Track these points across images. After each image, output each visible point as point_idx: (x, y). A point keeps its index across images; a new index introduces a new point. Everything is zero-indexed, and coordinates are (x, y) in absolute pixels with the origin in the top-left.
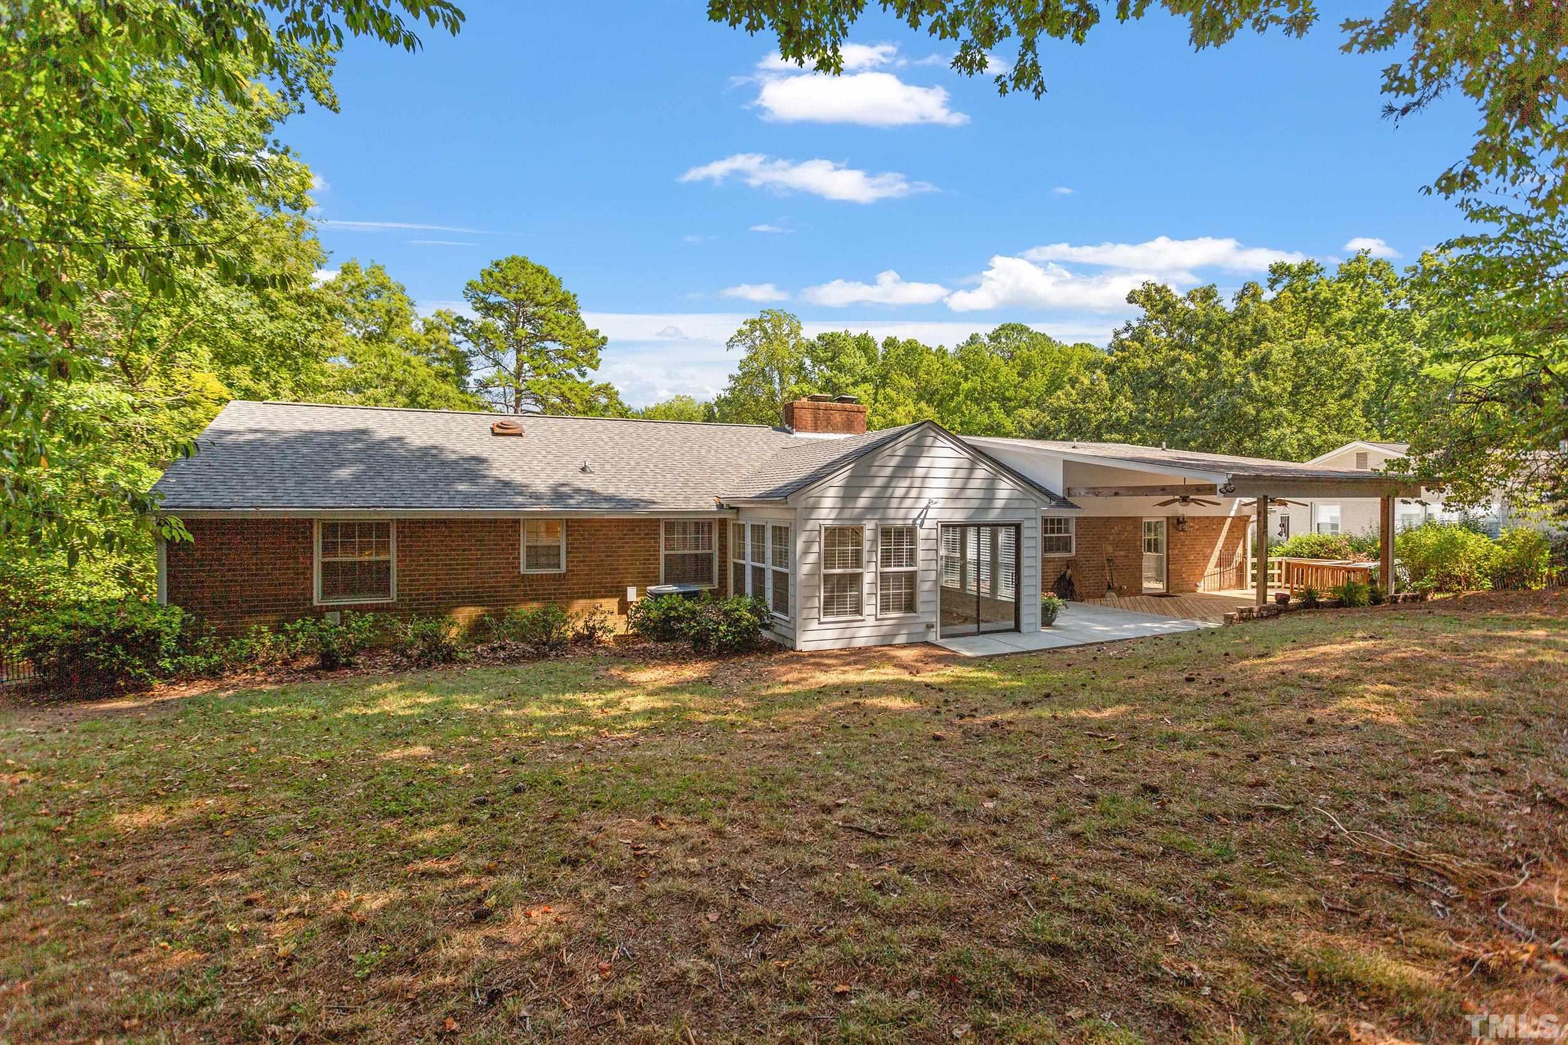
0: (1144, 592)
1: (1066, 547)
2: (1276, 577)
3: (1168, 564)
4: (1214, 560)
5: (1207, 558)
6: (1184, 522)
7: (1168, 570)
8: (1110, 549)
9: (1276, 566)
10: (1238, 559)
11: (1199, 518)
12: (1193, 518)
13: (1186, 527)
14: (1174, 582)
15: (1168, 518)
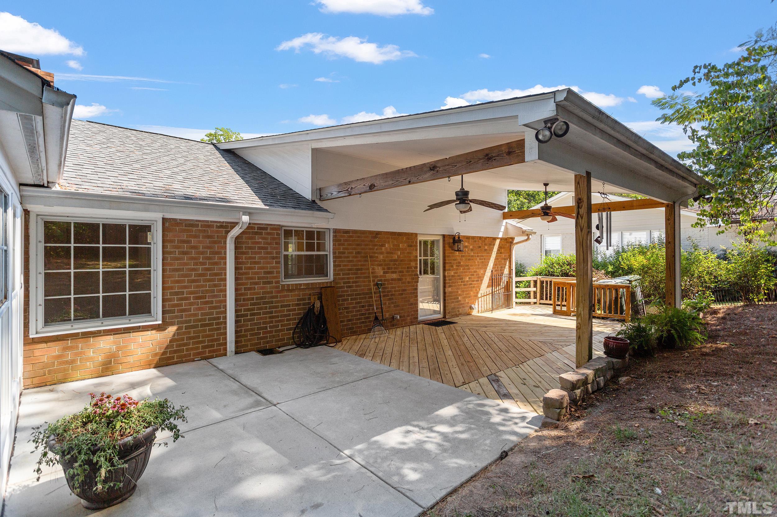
0: (420, 318)
1: (322, 271)
2: (532, 295)
3: (444, 287)
4: (486, 280)
5: (480, 279)
6: (459, 241)
7: (445, 293)
8: (379, 271)
9: (532, 284)
10: (505, 279)
11: (473, 238)
12: (468, 238)
13: (461, 246)
14: (450, 306)
15: (444, 236)
